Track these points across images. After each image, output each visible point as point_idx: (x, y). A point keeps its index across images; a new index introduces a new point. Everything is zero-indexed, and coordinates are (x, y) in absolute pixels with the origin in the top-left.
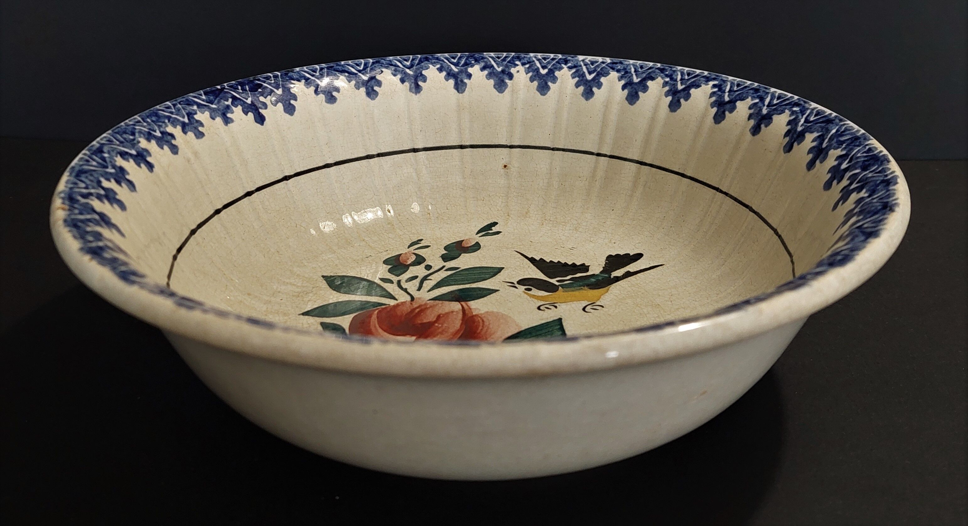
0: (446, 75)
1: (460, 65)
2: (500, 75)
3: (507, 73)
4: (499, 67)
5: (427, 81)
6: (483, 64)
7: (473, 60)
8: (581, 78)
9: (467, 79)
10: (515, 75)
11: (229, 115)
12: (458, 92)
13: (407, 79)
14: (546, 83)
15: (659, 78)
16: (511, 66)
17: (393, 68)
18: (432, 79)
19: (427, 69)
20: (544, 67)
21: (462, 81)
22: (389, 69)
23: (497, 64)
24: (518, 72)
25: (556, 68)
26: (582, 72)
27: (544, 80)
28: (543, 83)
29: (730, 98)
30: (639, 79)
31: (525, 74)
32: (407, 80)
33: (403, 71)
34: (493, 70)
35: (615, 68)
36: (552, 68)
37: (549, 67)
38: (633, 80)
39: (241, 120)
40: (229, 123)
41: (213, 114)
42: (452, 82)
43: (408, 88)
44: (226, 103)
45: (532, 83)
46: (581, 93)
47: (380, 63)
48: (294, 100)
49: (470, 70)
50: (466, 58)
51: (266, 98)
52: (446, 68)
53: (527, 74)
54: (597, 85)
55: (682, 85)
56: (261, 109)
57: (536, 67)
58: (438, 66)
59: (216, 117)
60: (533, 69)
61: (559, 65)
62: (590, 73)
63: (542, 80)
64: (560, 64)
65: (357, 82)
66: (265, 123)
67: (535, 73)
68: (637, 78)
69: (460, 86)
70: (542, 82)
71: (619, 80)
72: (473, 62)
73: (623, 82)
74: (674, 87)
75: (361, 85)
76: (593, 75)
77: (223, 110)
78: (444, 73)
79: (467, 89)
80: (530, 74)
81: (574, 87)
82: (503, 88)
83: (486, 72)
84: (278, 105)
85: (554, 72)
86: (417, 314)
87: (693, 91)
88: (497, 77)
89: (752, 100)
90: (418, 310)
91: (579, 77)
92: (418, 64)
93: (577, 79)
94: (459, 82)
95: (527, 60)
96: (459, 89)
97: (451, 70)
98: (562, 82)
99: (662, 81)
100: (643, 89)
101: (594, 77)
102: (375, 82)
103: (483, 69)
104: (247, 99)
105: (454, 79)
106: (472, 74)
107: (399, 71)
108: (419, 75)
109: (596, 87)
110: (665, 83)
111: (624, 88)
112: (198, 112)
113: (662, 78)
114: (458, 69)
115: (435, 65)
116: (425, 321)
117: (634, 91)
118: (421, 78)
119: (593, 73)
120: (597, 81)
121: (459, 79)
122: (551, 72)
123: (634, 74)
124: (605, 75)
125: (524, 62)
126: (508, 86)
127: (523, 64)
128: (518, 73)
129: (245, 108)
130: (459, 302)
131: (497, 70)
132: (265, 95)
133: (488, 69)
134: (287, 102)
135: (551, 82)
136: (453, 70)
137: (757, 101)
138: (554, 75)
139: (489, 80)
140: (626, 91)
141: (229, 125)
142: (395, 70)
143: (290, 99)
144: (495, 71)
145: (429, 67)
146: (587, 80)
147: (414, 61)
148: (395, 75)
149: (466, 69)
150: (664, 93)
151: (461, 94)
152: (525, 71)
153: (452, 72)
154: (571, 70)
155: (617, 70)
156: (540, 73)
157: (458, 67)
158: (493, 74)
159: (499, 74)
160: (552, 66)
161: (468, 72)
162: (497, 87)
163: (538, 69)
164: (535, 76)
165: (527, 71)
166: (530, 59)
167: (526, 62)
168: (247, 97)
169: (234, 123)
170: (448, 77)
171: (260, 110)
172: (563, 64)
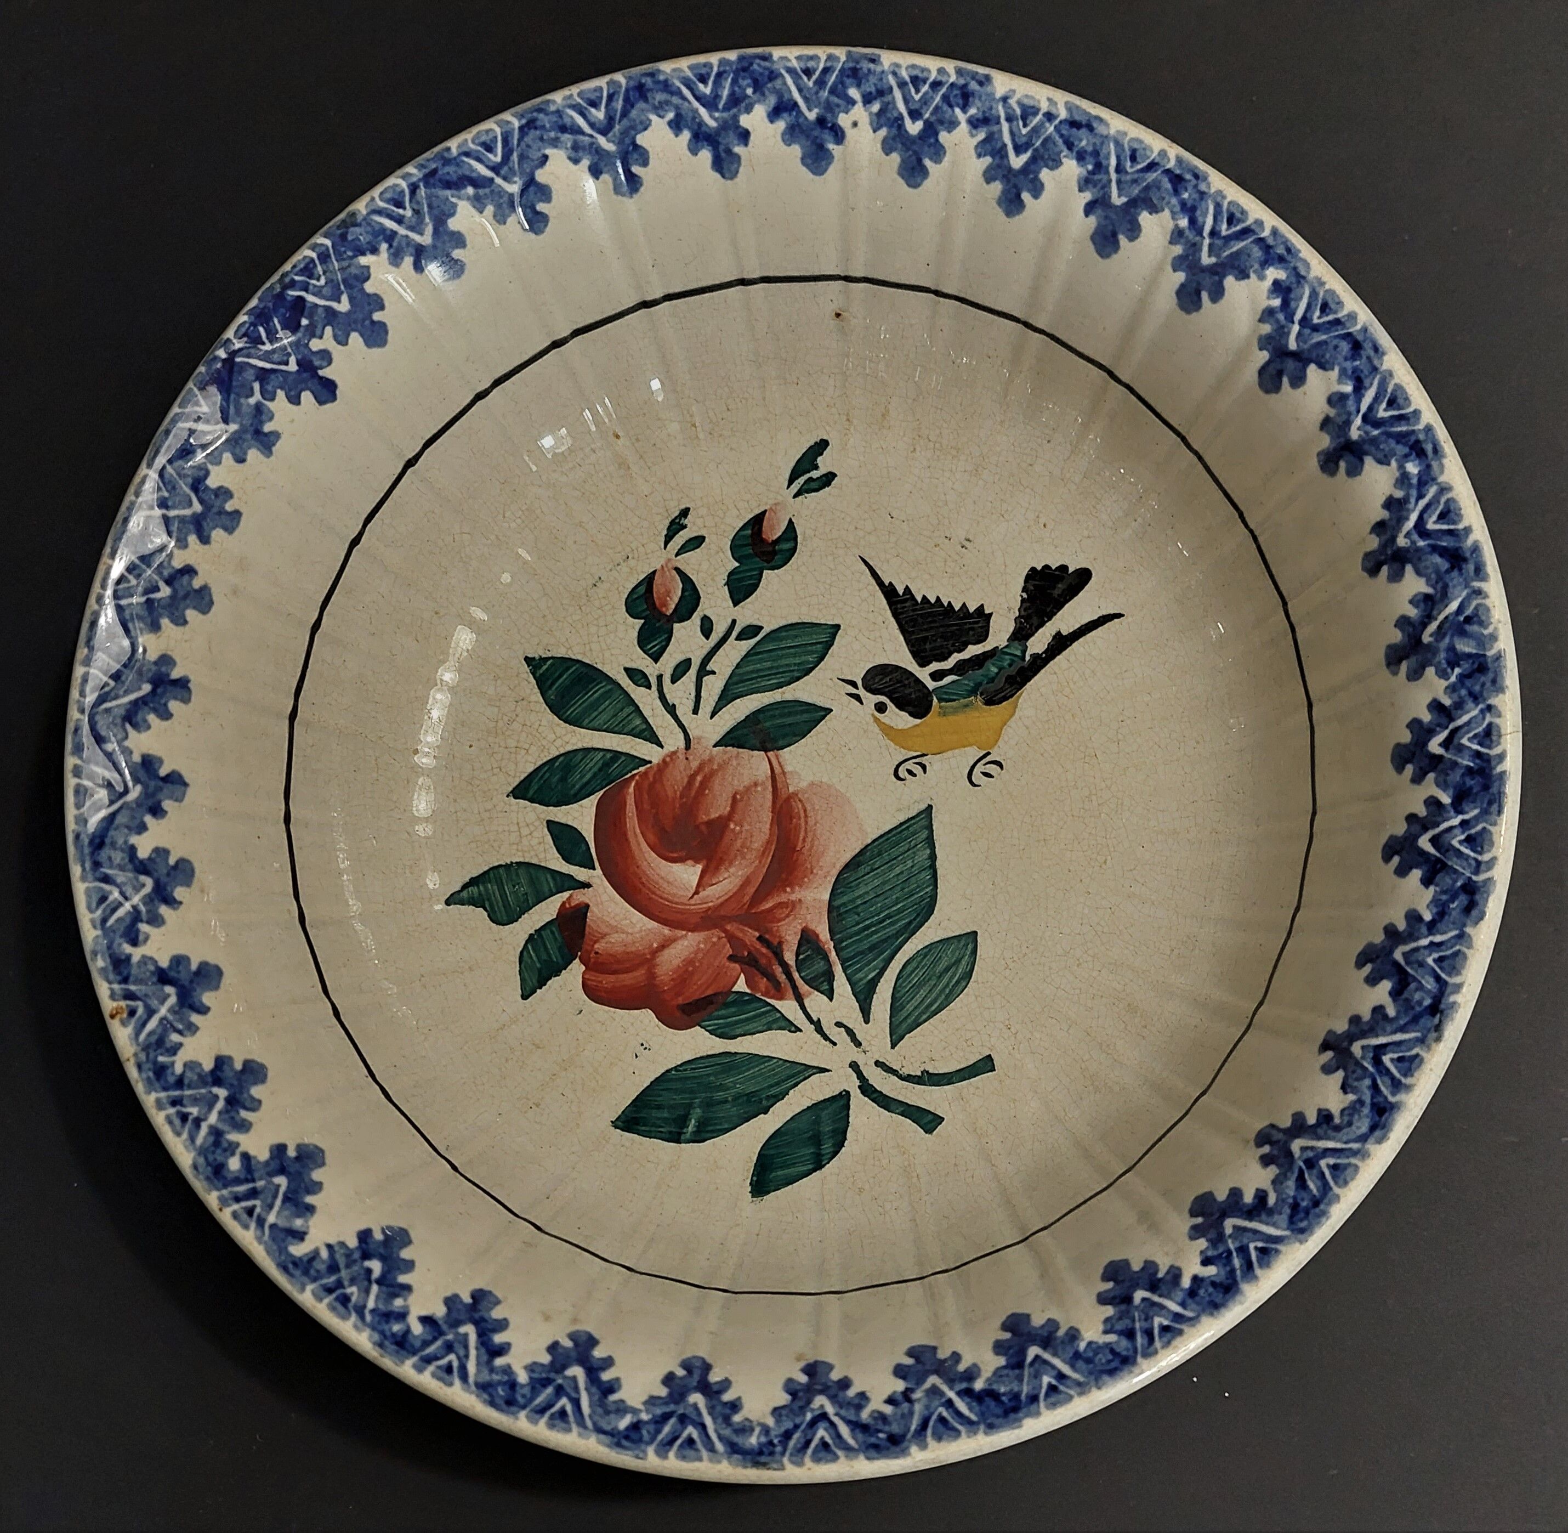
0: (690, 140)
1: (721, 106)
2: (816, 133)
3: (830, 125)
4: (810, 110)
5: (651, 161)
6: (772, 100)
7: (748, 86)
8: (997, 160)
9: (738, 145)
10: (850, 133)
11: (267, 428)
12: (723, 177)
13: (605, 165)
14: (920, 161)
15: (1167, 213)
16: (838, 106)
17: (567, 138)
18: (661, 155)
19: (645, 129)
20: (915, 115)
21: (729, 152)
22: (561, 148)
23: (806, 99)
24: (855, 124)
25: (941, 122)
26: (999, 145)
27: (915, 152)
28: (914, 158)
29: (1298, 345)
30: (1124, 199)
31: (871, 131)
32: (605, 169)
33: (592, 144)
34: (797, 117)
35: (1076, 143)
36: (933, 119)
37: (927, 116)
38: (1110, 197)
39: (293, 421)
40: (274, 445)
41: (238, 450)
42: (706, 155)
43: (611, 187)
44: (252, 401)
45: (888, 158)
46: (997, 197)
47: (536, 128)
48: (377, 311)
49: (745, 121)
50: (732, 75)
51: (321, 337)
52: (689, 119)
53: (875, 131)
54: (1030, 185)
55: (1210, 256)
56: (321, 368)
57: (896, 115)
58: (671, 115)
59: (245, 454)
60: (889, 119)
61: (949, 110)
62: (1018, 150)
63: (911, 152)
64: (951, 106)
65: (498, 207)
66: (338, 392)
67: (894, 131)
68: (1119, 196)
69: (725, 166)
70: (910, 156)
71: (1081, 190)
72: (749, 91)
73: (1087, 196)
74: (1194, 254)
75: (507, 211)
76: (1025, 157)
77: (252, 425)
78: (686, 135)
79: (741, 169)
80: (883, 132)
81: (982, 180)
82: (823, 163)
83: (781, 125)
84: (350, 341)
85: (936, 134)
86: (699, 787)
87: (1230, 281)
88: (808, 137)
89: (1340, 381)
90: (699, 778)
91: (993, 157)
92: (625, 114)
93: (988, 160)
94: (723, 155)
95: (875, 85)
96: (725, 171)
97: (701, 124)
98: (953, 163)
99: (1170, 225)
100: (1129, 230)
101: (1027, 164)
102: (536, 193)
103: (774, 114)
104: (287, 363)
105: (710, 148)
106: (750, 130)
107: (584, 149)
108: (631, 148)
109: (1029, 191)
110: (1176, 234)
111: (1089, 209)
112: (210, 467)
113: (1173, 214)
114: (716, 119)
115: (662, 113)
116: (714, 815)
117: (1110, 228)
118: (635, 156)
119: (1026, 151)
120: (1031, 176)
121: (721, 148)
122: (930, 131)
123: (1114, 176)
124: (1050, 163)
125: (868, 90)
126: (833, 157)
127: (867, 100)
128: (855, 130)
129: (290, 390)
130: (766, 751)
131: (806, 118)
132: (318, 332)
133: (785, 115)
134: (367, 322)
135: (931, 159)
136: (706, 125)
137: (1348, 388)
138: (937, 140)
139: (790, 145)
140: (1092, 221)
141: (274, 449)
142: (576, 147)
143: (371, 313)
144: (801, 120)
145: (650, 121)
146: (1010, 169)
147: (614, 104)
148: (576, 161)
149: (735, 118)
150: (1169, 261)
151: (729, 182)
152: (871, 124)
153: (704, 129)
154: (974, 132)
155: (1078, 153)
156: (906, 131)
157: (717, 115)
158: (797, 131)
159: (812, 130)
160: (932, 114)
161: (740, 127)
162: (809, 161)
163: (901, 118)
164: (894, 139)
165: (875, 125)
166: (881, 79)
167: (873, 89)
168: (285, 358)
169: (283, 437)
170: (697, 142)
171: (321, 373)
172: (958, 105)
